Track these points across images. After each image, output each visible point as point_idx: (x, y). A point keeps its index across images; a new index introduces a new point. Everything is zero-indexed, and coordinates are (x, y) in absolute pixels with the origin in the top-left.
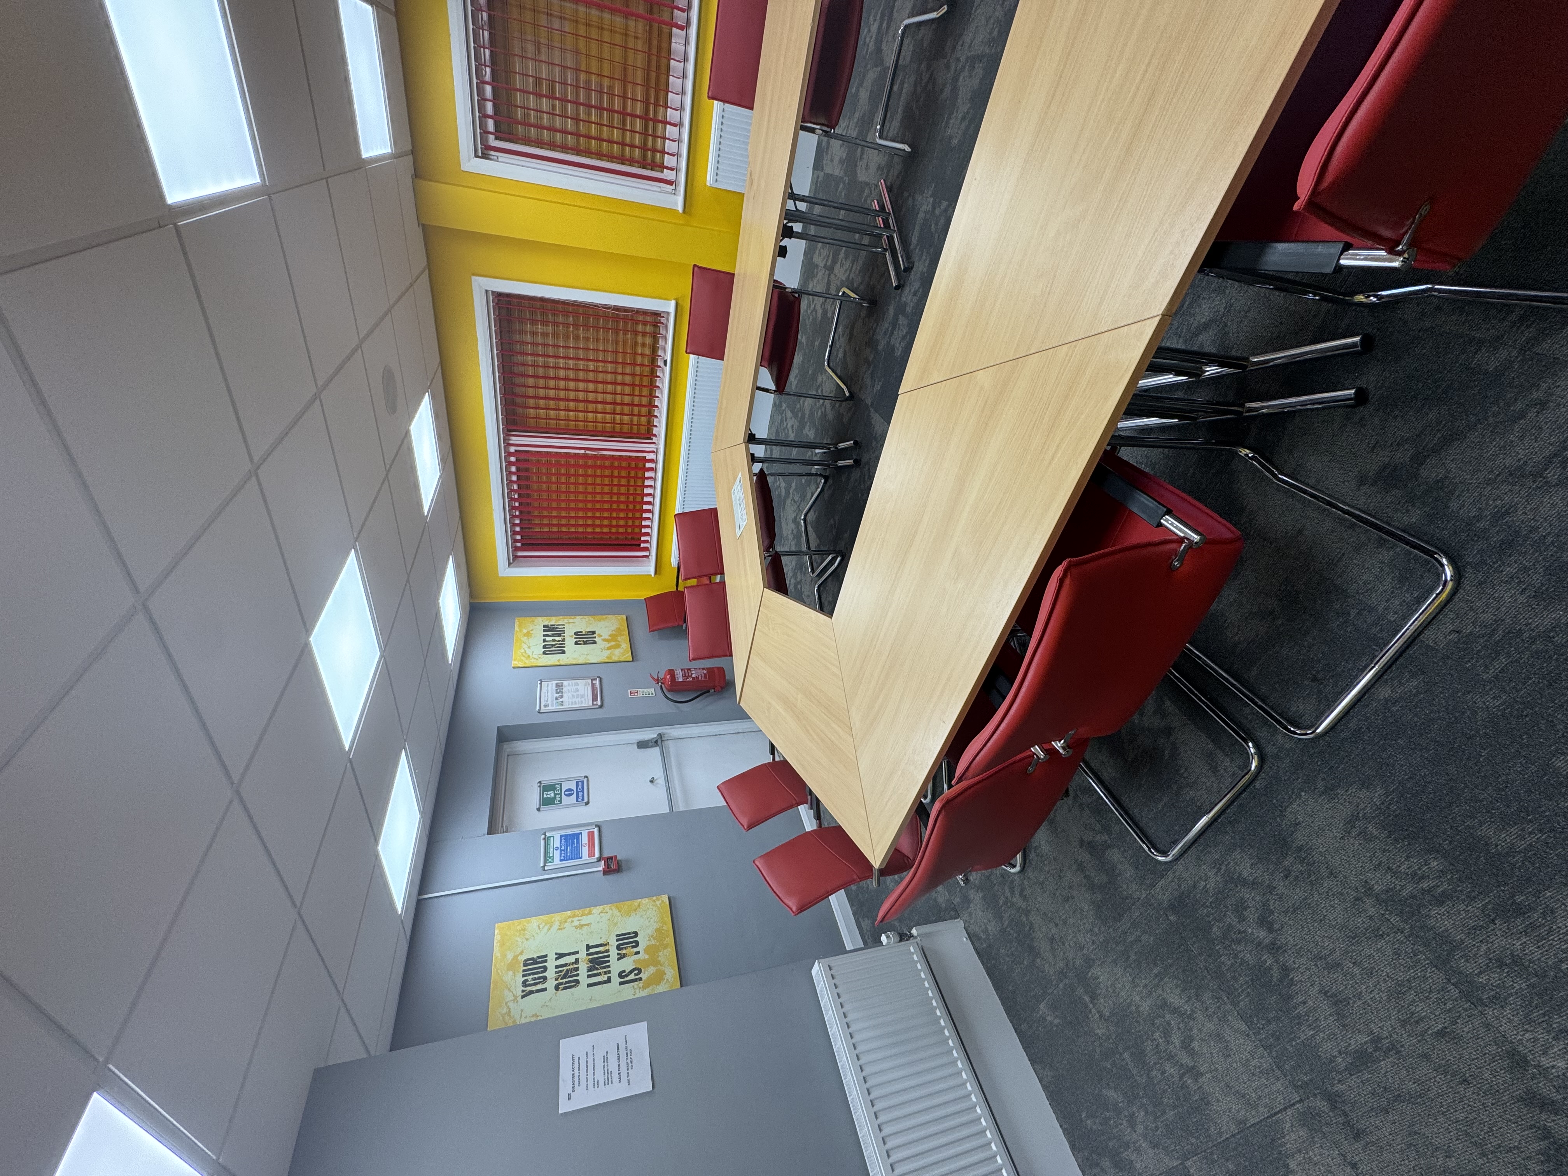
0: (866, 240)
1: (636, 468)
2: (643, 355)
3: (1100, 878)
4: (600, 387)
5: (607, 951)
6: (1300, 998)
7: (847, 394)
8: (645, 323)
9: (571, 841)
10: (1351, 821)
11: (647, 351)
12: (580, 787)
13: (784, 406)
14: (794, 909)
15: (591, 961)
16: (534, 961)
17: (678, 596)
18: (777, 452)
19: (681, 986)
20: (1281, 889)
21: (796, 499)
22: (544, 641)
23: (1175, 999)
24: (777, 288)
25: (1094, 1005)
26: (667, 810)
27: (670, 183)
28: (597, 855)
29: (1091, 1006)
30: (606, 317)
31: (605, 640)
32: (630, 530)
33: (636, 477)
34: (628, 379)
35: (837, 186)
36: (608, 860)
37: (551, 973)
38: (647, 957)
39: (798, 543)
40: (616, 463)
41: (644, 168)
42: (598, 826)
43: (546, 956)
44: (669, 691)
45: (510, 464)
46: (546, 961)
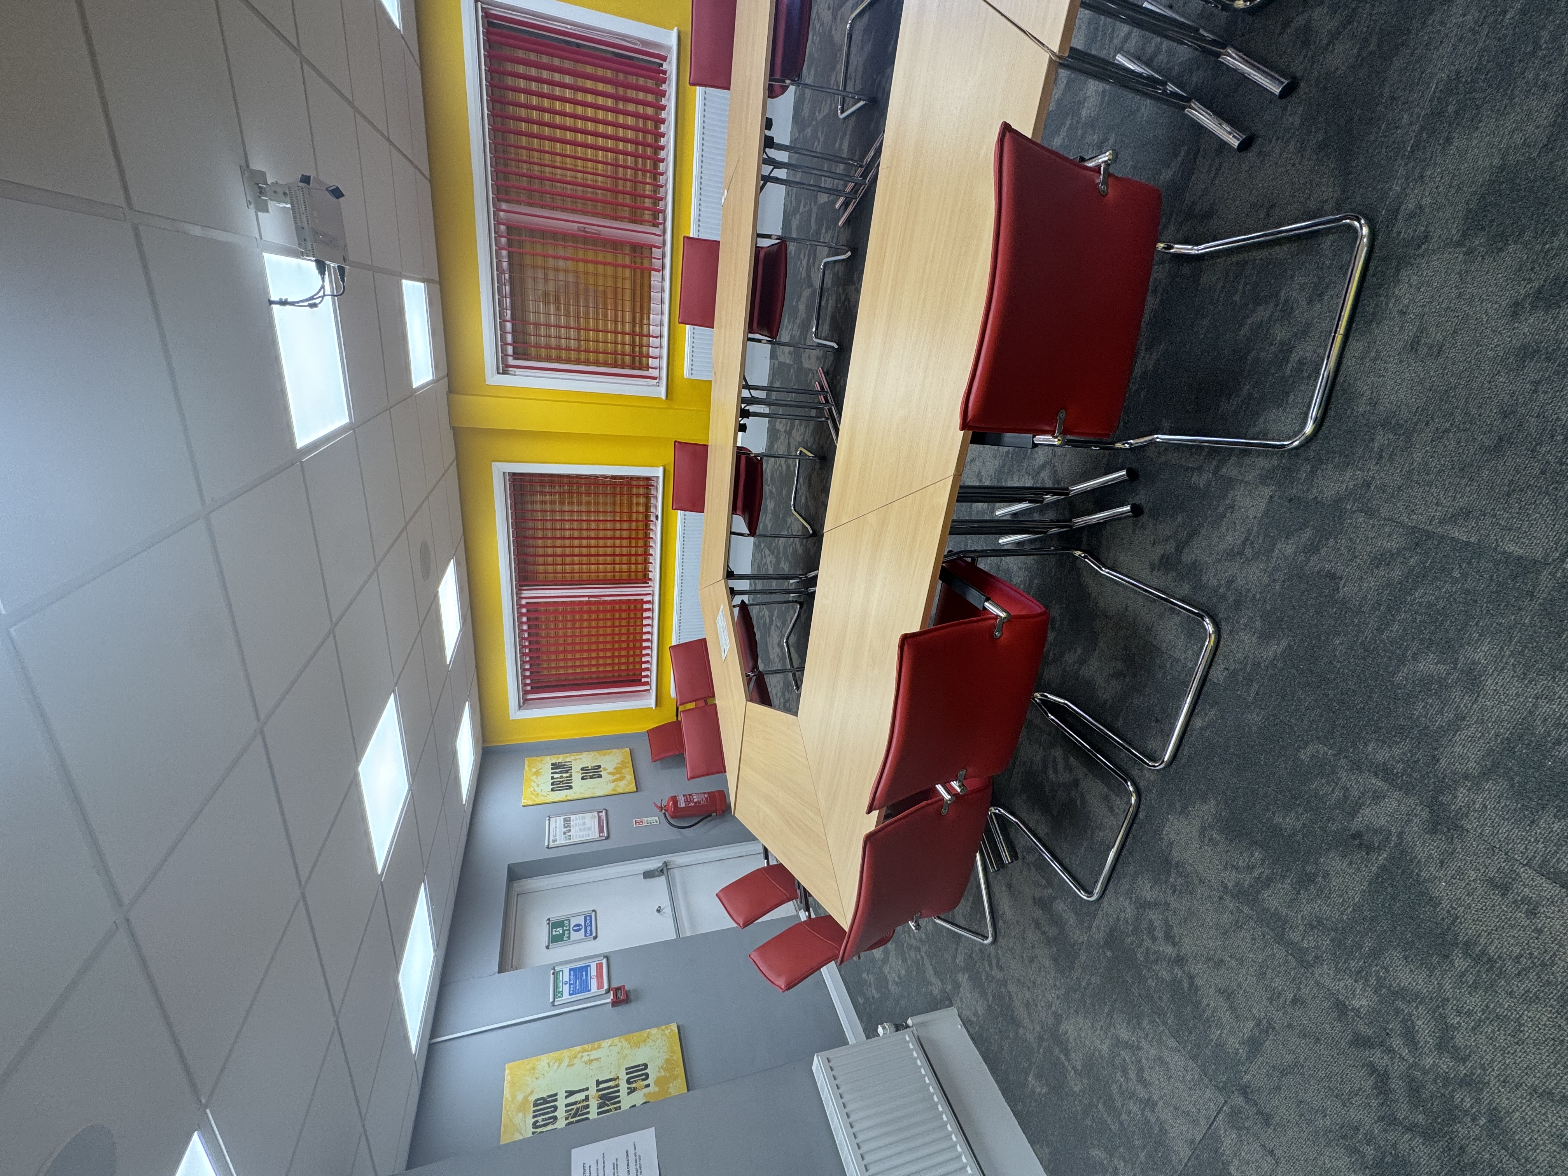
0: (813, 413)
1: (635, 610)
2: (637, 512)
3: (1052, 931)
4: (601, 542)
5: (617, 1086)
6: (1205, 1002)
7: (811, 532)
8: (638, 486)
9: (580, 973)
10: (1202, 831)
11: (641, 509)
12: (588, 921)
13: (763, 545)
14: (783, 987)
15: (601, 1097)
16: (544, 1101)
17: (676, 726)
18: (760, 585)
19: (688, 1090)
20: (1174, 905)
21: (779, 625)
22: (553, 778)
23: (1124, 1034)
24: (741, 453)
25: (1069, 1061)
26: (674, 936)
27: (654, 378)
28: (606, 986)
29: (1067, 1063)
30: (605, 484)
31: (610, 773)
32: (631, 667)
33: (635, 618)
34: (625, 534)
35: (789, 371)
36: (617, 990)
37: (561, 1113)
38: (657, 1089)
39: (784, 664)
40: (617, 607)
41: (633, 369)
42: (607, 957)
43: (556, 1095)
44: (672, 817)
45: (521, 615)
46: (556, 1100)
